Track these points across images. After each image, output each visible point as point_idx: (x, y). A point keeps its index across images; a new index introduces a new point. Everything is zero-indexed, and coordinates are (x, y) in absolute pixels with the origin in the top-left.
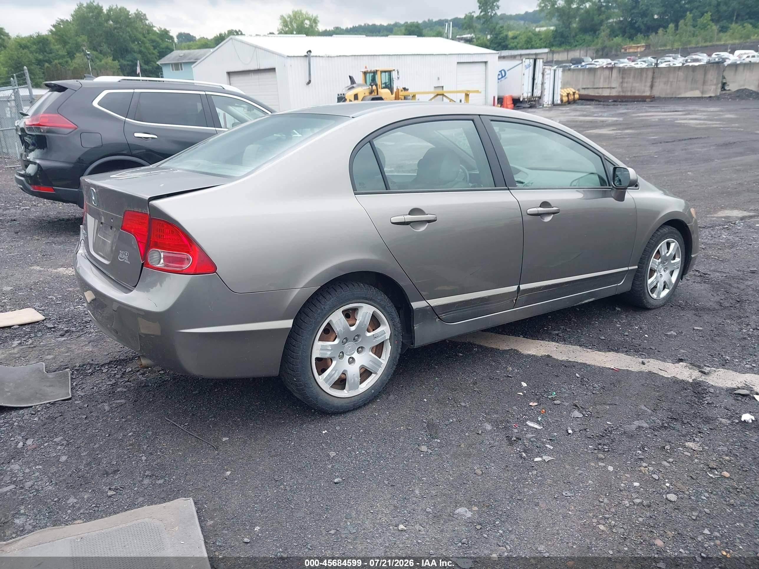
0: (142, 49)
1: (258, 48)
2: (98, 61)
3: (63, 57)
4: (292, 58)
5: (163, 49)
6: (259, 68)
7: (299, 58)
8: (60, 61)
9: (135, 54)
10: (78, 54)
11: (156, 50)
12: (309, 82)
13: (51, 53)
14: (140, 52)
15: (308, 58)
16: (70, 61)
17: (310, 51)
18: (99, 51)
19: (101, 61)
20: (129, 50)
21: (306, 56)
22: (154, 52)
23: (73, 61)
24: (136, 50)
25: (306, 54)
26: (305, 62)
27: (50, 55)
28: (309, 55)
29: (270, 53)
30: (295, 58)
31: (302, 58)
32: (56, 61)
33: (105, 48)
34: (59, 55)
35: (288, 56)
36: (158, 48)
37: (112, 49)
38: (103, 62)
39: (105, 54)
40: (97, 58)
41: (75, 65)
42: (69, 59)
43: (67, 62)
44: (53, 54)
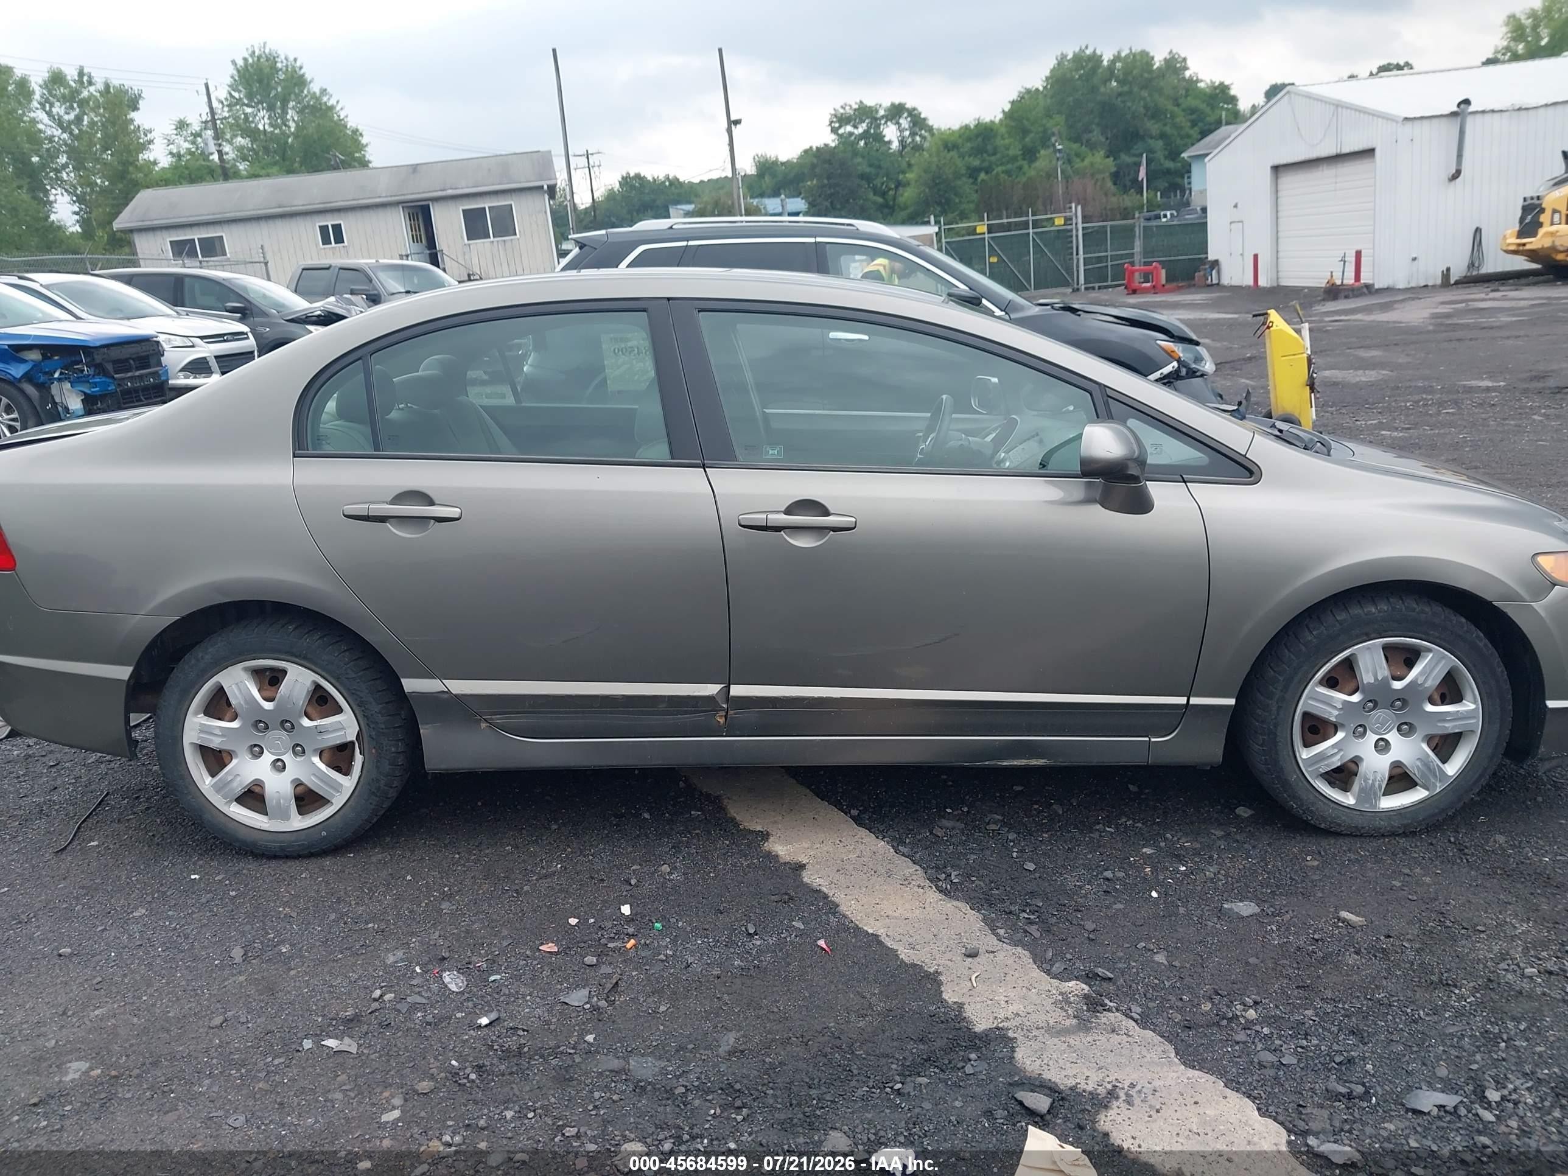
0: (1168, 129)
1: (1342, 107)
2: (1078, 160)
3: (1014, 159)
4: (1417, 123)
5: (1210, 124)
6: (1339, 152)
7: (1435, 121)
8: (1009, 166)
9: (1151, 142)
10: (1042, 152)
11: (1196, 128)
12: (1457, 174)
13: (994, 154)
14: (1163, 136)
15: (1459, 119)
16: (1026, 167)
17: (1467, 102)
18: (1084, 141)
19: (1083, 160)
20: (1141, 132)
21: (1454, 114)
22: (1192, 132)
23: (1033, 165)
24: (1154, 134)
25: (1455, 109)
26: (1454, 126)
27: (993, 158)
28: (1463, 111)
29: (1366, 116)
30: (1425, 122)
31: (1444, 120)
32: (1000, 169)
33: (1096, 135)
34: (1008, 155)
35: (1406, 119)
36: (1200, 124)
37: (1109, 136)
38: (1087, 162)
39: (1092, 147)
40: (1078, 155)
41: (1032, 173)
42: (1025, 164)
43: (1020, 168)
44: (998, 156)
